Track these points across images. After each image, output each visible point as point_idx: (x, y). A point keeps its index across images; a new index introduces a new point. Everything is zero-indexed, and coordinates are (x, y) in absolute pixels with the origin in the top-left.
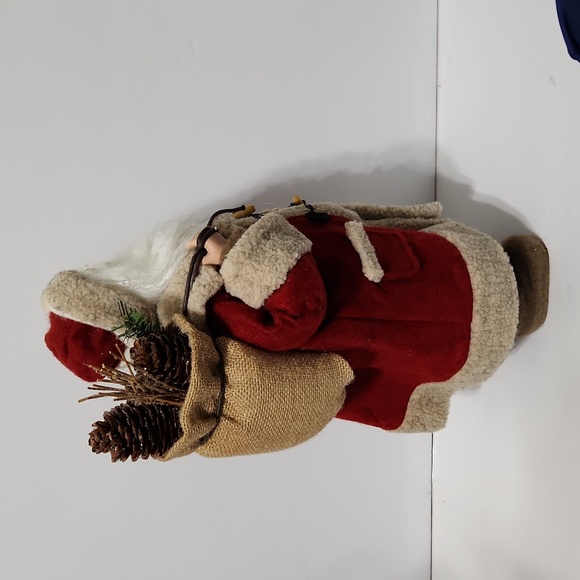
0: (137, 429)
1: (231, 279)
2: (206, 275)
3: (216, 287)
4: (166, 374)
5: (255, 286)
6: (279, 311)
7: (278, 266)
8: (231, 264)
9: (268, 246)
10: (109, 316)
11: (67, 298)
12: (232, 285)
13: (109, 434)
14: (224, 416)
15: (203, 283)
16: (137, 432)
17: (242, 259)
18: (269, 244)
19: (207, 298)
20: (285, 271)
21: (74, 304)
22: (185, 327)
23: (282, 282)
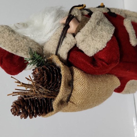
0: (33, 108)
1: (81, 42)
2: (69, 38)
3: (73, 45)
4: (49, 86)
5: (91, 47)
6: (101, 59)
7: (103, 39)
8: (82, 35)
9: (99, 28)
10: (23, 51)
11: (4, 40)
12: (80, 44)
13: (21, 109)
14: (70, 101)
15: (68, 42)
16: (33, 109)
17: (87, 34)
18: (100, 27)
19: (69, 49)
20: (106, 42)
21: (7, 44)
22: (59, 64)
23: (104, 47)
